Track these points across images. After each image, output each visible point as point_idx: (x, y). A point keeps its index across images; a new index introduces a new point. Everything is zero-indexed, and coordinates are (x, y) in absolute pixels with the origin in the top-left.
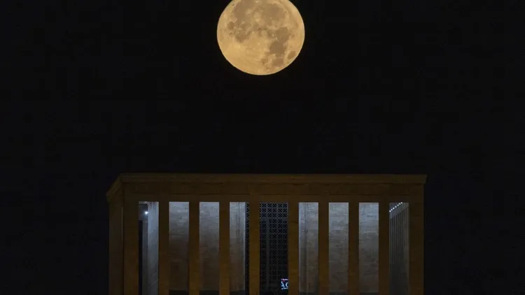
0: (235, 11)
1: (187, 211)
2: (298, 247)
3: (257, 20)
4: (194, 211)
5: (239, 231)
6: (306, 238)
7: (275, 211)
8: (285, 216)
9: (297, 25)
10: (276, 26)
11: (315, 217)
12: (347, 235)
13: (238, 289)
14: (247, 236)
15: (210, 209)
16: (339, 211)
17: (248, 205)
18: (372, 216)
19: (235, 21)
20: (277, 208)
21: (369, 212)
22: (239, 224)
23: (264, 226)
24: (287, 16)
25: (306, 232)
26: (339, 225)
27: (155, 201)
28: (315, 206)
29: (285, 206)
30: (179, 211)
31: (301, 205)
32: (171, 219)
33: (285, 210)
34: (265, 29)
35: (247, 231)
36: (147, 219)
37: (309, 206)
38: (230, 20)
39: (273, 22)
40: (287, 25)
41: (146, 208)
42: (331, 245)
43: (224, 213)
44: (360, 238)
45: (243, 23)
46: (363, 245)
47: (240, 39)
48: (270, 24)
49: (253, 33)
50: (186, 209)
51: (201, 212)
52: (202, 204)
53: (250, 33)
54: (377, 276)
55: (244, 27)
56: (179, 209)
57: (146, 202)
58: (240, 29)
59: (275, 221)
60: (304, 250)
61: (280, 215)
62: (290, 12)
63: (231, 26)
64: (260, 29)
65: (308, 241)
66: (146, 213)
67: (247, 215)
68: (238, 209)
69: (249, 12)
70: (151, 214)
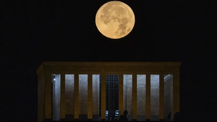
0: (103, 10)
1: (73, 79)
2: (123, 95)
3: (114, 14)
4: (76, 79)
5: (96, 87)
6: (127, 90)
7: (112, 78)
8: (117, 81)
9: (131, 16)
10: (122, 17)
11: (131, 81)
12: (145, 89)
13: (96, 114)
14: (100, 90)
15: (83, 78)
16: (141, 78)
17: (100, 76)
18: (156, 81)
19: (103, 14)
20: (114, 77)
21: (155, 79)
22: (96, 85)
23: (108, 85)
24: (127, 12)
25: (127, 88)
26: (142, 85)
27: (59, 74)
28: (130, 76)
29: (117, 76)
30: (70, 79)
31: (125, 76)
32: (66, 83)
33: (117, 78)
34: (117, 18)
35: (100, 87)
36: (55, 82)
37: (128, 76)
38: (102, 14)
39: (121, 15)
40: (127, 16)
41: (54, 77)
42: (138, 94)
43: (90, 80)
44: (151, 91)
45: (107, 15)
46: (152, 94)
47: (106, 22)
48: (119, 16)
49: (112, 20)
50: (73, 77)
51: (80, 79)
52: (80, 75)
53: (110, 20)
54: (159, 108)
55: (107, 17)
56: (70, 78)
57: (54, 75)
58: (106, 18)
59: (113, 83)
60: (126, 96)
61: (115, 81)
62: (128, 11)
63: (102, 17)
64: (115, 18)
65: (127, 92)
66: (55, 79)
67: (100, 80)
68: (96, 78)
69: (110, 10)
70: (57, 80)
